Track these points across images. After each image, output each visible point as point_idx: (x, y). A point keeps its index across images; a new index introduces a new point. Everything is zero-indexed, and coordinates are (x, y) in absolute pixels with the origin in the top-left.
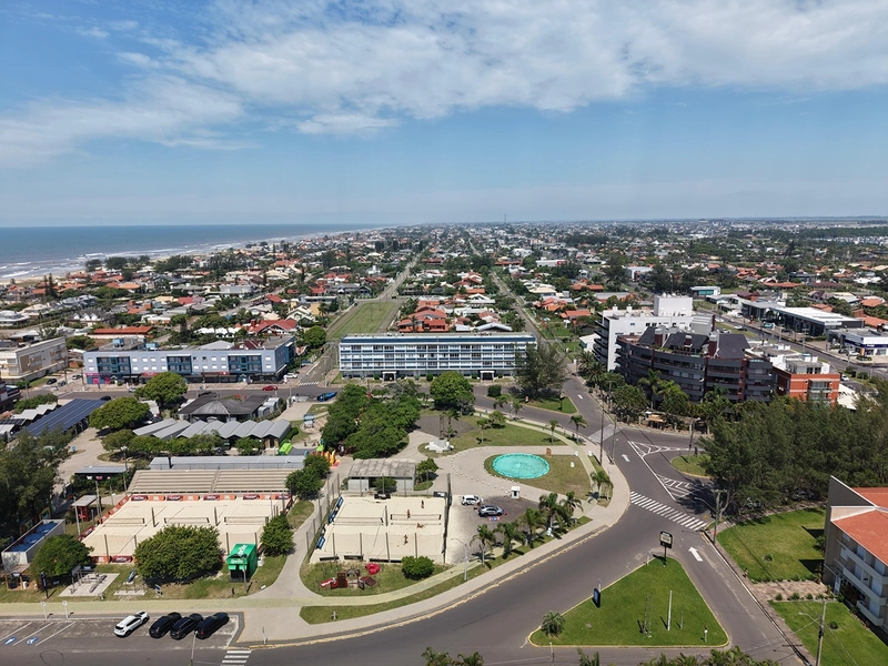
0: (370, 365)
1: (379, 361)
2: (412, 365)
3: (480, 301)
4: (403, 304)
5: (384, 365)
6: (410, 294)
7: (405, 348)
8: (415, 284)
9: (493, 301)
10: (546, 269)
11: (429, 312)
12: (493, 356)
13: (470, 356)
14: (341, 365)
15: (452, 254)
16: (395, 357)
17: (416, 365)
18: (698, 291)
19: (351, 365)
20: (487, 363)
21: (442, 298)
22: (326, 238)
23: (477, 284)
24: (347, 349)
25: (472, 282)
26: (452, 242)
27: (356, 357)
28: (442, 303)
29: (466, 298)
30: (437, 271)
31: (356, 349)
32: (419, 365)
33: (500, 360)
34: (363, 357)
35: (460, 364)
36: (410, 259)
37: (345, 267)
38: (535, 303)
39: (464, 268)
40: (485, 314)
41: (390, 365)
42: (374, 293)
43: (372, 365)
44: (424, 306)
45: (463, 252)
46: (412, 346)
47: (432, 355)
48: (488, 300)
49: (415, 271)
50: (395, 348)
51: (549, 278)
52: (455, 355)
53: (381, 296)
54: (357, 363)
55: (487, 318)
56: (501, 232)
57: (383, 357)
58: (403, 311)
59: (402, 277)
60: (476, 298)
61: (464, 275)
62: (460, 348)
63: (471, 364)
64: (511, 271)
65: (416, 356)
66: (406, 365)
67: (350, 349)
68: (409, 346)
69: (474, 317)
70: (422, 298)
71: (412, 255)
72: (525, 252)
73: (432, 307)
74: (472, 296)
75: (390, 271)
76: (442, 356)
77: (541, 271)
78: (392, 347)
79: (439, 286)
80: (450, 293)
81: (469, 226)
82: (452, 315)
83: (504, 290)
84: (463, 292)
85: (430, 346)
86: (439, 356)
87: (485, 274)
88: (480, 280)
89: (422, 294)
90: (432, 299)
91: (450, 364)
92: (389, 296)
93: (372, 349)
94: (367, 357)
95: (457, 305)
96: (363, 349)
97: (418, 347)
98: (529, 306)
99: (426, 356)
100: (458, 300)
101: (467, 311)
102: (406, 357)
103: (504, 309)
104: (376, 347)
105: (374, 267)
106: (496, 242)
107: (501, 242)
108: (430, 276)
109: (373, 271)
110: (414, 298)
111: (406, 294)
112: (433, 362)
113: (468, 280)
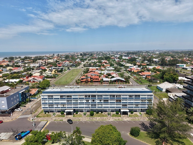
0: (59, 106)
1: (63, 104)
2: (82, 106)
3: (109, 69)
4: (85, 70)
5: (66, 106)
6: (87, 66)
7: (78, 97)
8: (89, 63)
9: (114, 69)
10: (125, 59)
11: (93, 73)
12: (128, 101)
13: (115, 101)
14: (42, 106)
15: (99, 56)
16: (73, 102)
17: (84, 106)
18: (179, 66)
19: (48, 106)
20: (125, 105)
21: (97, 68)
22: (70, 53)
23: (107, 63)
24: (45, 97)
25: (106, 63)
26: (99, 54)
27: (51, 102)
28: (97, 69)
29: (105, 68)
30: (95, 60)
31: (51, 97)
32: (86, 106)
33: (132, 104)
34: (54, 102)
35: (109, 106)
36: (88, 57)
37: (70, 59)
38: (128, 69)
39: (102, 59)
40: (113, 73)
41: (70, 106)
42: (76, 66)
43: (60, 106)
44: (91, 70)
45: (102, 56)
46: (82, 95)
47: (94, 101)
48: (112, 68)
49: (89, 60)
50: (73, 97)
51: (128, 62)
52: (106, 101)
53: (78, 67)
54: (51, 105)
55: (114, 75)
56: (110, 52)
57: (66, 102)
58: (84, 72)
59: (86, 62)
60: (108, 68)
61: (103, 61)
62: (109, 97)
63: (115, 106)
64: (116, 60)
65: (84, 101)
66: (79, 106)
67: (47, 97)
68: (81, 95)
69: (109, 75)
70: (91, 68)
71: (89, 57)
72: (118, 56)
73: (94, 71)
74: (107, 67)
75: (82, 60)
76: (99, 101)
77: (124, 60)
78: (71, 96)
79: (96, 64)
80: (99, 66)
81: (102, 51)
82: (101, 73)
83: (116, 65)
84: (103, 66)
85: (92, 96)
86: (97, 101)
87: (109, 61)
88: (108, 62)
89: (91, 66)
90: (94, 68)
91: (103, 106)
92: (81, 67)
93: (59, 97)
94: (57, 102)
95: (102, 70)
96: (54, 97)
97: (86, 96)
98: (126, 70)
99: (90, 101)
100: (102, 68)
101: (106, 72)
102: (79, 101)
103: (118, 71)
104: (61, 96)
105: (78, 59)
106: (110, 54)
107: (111, 54)
108: (93, 61)
109: (78, 60)
110: (88, 67)
111: (86, 66)
112: (94, 105)
113: (104, 62)
